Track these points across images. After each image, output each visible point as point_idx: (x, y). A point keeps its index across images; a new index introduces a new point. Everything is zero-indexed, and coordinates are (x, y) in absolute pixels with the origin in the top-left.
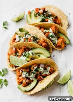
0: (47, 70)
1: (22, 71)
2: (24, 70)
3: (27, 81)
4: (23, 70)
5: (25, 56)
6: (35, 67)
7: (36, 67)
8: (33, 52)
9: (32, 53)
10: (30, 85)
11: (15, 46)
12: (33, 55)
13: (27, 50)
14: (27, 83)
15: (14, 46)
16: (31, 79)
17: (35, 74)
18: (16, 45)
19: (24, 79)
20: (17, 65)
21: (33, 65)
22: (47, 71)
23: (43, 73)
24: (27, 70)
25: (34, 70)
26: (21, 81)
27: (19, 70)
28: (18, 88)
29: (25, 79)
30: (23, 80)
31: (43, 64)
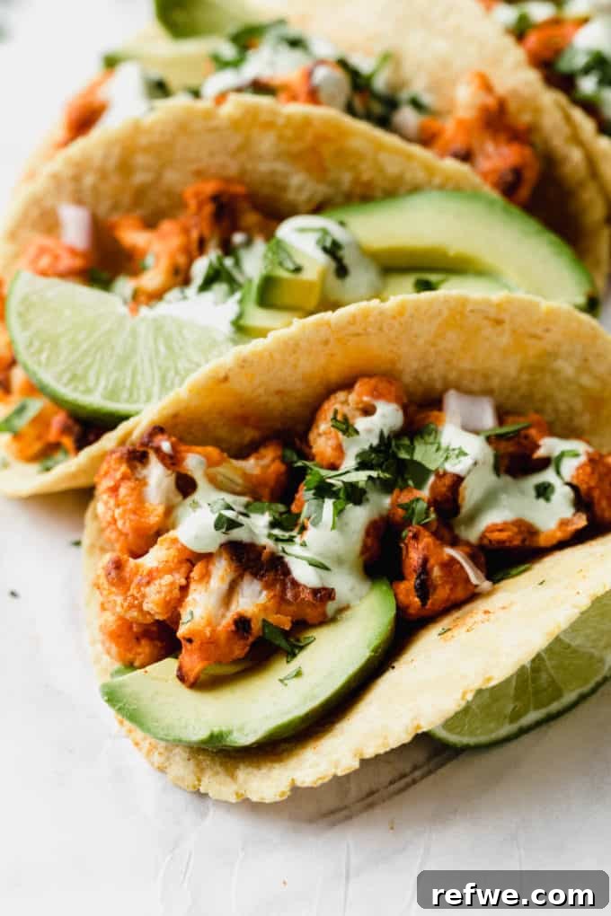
0: (548, 476)
1: (172, 461)
2: (212, 451)
3: (252, 599)
4: (194, 462)
5: (220, 288)
6: (368, 411)
7: (387, 416)
8: (338, 233)
9: (333, 250)
10: (282, 668)
11: (89, 180)
12: (342, 271)
13: (251, 218)
14: (242, 624)
15: (77, 178)
16: (304, 574)
17: (359, 516)
18: (103, 175)
19: (206, 576)
20: (113, 394)
21: (347, 385)
22: (544, 491)
23: (489, 500)
24: (251, 465)
25: (350, 462)
26: (153, 601)
27: (137, 457)
28: (112, 697)
29: (221, 571)
30: (184, 589)
31: (488, 392)
